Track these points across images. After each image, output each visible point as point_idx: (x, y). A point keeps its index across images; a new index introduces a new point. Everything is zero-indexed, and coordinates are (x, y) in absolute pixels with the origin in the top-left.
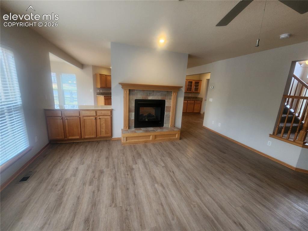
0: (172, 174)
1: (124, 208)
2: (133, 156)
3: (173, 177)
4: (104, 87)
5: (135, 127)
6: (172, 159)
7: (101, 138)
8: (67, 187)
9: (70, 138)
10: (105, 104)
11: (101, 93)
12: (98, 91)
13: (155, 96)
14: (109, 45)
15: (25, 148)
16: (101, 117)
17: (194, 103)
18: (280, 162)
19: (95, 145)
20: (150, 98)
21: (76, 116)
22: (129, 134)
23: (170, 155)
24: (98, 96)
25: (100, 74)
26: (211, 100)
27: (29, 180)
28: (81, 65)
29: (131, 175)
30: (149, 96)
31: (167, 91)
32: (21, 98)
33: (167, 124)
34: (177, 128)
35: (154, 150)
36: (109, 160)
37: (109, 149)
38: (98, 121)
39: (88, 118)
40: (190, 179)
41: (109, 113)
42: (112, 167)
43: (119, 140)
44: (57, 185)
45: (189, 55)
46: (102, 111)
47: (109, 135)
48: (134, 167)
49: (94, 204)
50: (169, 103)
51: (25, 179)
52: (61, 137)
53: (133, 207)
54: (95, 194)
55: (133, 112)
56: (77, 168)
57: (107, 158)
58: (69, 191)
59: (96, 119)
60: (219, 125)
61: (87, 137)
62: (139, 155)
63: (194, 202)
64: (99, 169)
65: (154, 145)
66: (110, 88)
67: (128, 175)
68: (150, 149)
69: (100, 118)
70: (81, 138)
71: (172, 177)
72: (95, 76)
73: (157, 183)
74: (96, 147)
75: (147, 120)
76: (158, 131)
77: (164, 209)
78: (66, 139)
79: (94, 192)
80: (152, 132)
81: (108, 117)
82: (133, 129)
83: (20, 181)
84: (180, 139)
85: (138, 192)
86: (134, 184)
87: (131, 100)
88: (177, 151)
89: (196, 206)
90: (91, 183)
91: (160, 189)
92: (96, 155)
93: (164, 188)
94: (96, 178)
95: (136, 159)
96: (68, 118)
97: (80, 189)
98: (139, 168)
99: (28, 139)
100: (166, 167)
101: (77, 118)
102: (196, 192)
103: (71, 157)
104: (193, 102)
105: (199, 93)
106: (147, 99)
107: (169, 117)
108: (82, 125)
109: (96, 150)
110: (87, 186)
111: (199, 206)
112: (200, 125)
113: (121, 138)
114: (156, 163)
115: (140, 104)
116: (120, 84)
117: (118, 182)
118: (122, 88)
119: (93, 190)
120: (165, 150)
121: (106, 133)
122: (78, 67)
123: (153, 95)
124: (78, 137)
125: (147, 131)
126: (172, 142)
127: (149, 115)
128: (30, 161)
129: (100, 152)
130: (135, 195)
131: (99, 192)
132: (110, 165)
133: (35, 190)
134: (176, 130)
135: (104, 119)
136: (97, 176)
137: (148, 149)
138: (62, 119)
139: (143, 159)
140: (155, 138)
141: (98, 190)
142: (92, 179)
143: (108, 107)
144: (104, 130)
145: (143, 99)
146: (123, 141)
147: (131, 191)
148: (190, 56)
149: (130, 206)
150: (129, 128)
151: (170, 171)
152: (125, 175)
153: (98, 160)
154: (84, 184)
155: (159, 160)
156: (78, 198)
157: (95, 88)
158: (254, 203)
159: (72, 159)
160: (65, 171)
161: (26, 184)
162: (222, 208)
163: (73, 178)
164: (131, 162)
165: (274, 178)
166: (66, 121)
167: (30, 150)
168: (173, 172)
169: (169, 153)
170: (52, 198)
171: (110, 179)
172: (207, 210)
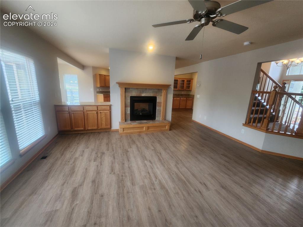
0: (159, 154)
1: (120, 174)
2: (129, 143)
3: (160, 156)
4: (104, 86)
5: (131, 120)
6: (161, 145)
7: (101, 129)
8: (77, 163)
9: (76, 129)
10: (105, 101)
11: (101, 92)
12: (98, 90)
13: (147, 93)
14: (107, 51)
15: (42, 135)
16: (101, 111)
17: (187, 100)
18: (251, 146)
19: (97, 135)
20: (143, 95)
21: (80, 111)
22: (126, 125)
23: (160, 142)
24: (98, 94)
25: (99, 74)
26: (198, 96)
27: (47, 158)
28: (82, 67)
29: (127, 155)
30: (142, 93)
31: (158, 89)
32: (38, 96)
33: (159, 117)
34: (168, 121)
35: (146, 139)
36: (109, 146)
37: (108, 138)
38: (99, 114)
39: (91, 112)
40: (173, 158)
41: (108, 107)
42: (111, 150)
43: (117, 131)
44: (69, 162)
45: (176, 57)
46: (102, 106)
47: (109, 127)
48: (129, 150)
49: (98, 172)
50: (160, 99)
51: (44, 158)
52: (68, 128)
53: (127, 174)
54: (99, 167)
55: (129, 107)
56: (83, 151)
57: (107, 144)
58: (79, 165)
59: (97, 113)
60: (205, 118)
61: (89, 128)
62: (134, 142)
63: (173, 171)
64: (101, 151)
65: (147, 134)
66: (109, 87)
67: (124, 155)
68: (143, 138)
69: (100, 113)
70: (85, 130)
71: (158, 156)
72: (95, 76)
73: (147, 160)
74: (97, 136)
75: (141, 114)
76: (150, 123)
77: (150, 176)
78: (72, 130)
79: (97, 166)
80: (145, 124)
81: (108, 111)
82: (129, 122)
83: (41, 159)
84: (170, 130)
85: (131, 166)
86: (129, 161)
87: (126, 97)
88: (166, 139)
89: (174, 173)
90: (95, 160)
91: (148, 164)
92: (98, 142)
93: (151, 163)
94: (99, 157)
95: (131, 144)
96: (74, 112)
97: (87, 164)
98: (133, 151)
99: (44, 129)
100: (155, 150)
101: (81, 112)
102: (176, 165)
103: (78, 144)
104: (185, 99)
105: (190, 91)
106: (140, 96)
107: (160, 111)
108: (85, 118)
109: (98, 139)
110: (92, 162)
111: (176, 174)
112: (189, 119)
113: (119, 129)
114: (147, 148)
115: (134, 100)
116: (117, 83)
117: (116, 159)
118: (119, 86)
119: (97, 164)
120: (156, 139)
121: (106, 125)
122: (79, 68)
123: (146, 93)
124: (82, 129)
125: (140, 123)
126: (163, 132)
127: (143, 110)
128: (46, 145)
129: (102, 140)
130: (129, 168)
131: (102, 166)
132: (110, 149)
133: (53, 165)
134: (166, 122)
135: (104, 113)
136: (99, 155)
137: (141, 138)
138: (69, 113)
139: (137, 145)
140: (148, 129)
141: (101, 164)
142: (96, 157)
143: (107, 103)
144: (104, 123)
145: (137, 96)
146: (121, 131)
147: (126, 165)
148: (177, 59)
149: (125, 173)
150: (125, 121)
151: (158, 153)
152: (121, 155)
153: (100, 146)
154: (90, 161)
155: (150, 145)
156: (86, 169)
157: (95, 87)
158: (219, 172)
159: (79, 145)
160: (74, 153)
161: (45, 161)
162: (193, 175)
163: (81, 158)
164: (126, 147)
165: (241, 157)
166: (72, 115)
167: (46, 137)
168: (160, 153)
169: (159, 140)
170: (67, 169)
171: (110, 157)
172: (182, 176)
